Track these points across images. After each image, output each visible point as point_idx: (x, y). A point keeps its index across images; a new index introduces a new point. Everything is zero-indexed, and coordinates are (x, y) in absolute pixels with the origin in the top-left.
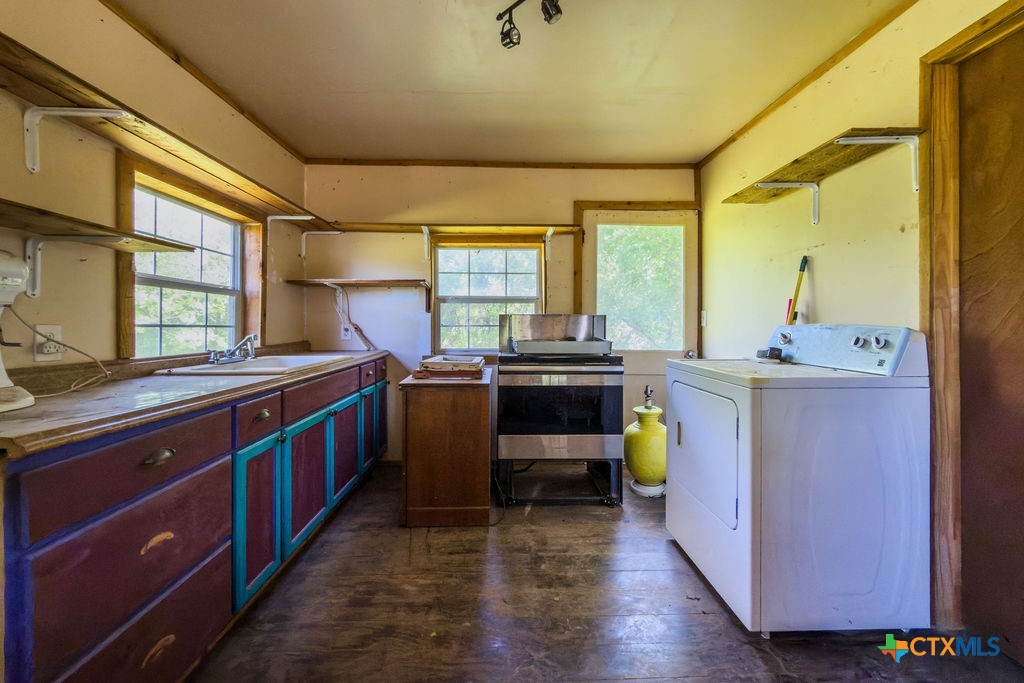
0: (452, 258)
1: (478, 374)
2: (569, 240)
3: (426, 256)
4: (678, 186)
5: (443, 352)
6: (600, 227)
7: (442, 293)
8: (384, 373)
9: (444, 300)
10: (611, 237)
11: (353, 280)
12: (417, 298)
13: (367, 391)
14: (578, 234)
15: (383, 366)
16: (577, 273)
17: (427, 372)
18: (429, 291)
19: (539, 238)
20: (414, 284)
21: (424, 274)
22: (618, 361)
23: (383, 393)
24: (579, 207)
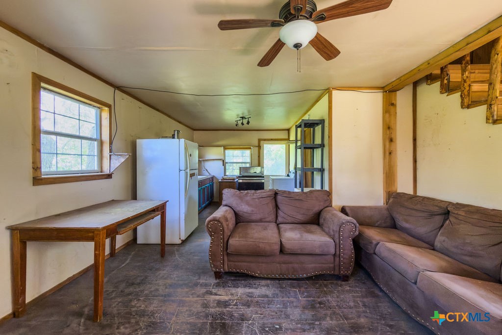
0: (229, 152)
1: (234, 179)
2: (257, 148)
3: (223, 152)
4: (283, 135)
5: (227, 176)
6: (265, 145)
7: (226, 161)
8: (213, 180)
9: (227, 163)
10: (267, 148)
11: (207, 159)
12: (221, 163)
13: (211, 184)
14: (259, 147)
15: (213, 178)
16: (259, 156)
17: (224, 179)
18: (223, 161)
19: (250, 148)
20: (220, 159)
21: (222, 158)
22: (263, 177)
23: (213, 184)
24: (260, 140)
